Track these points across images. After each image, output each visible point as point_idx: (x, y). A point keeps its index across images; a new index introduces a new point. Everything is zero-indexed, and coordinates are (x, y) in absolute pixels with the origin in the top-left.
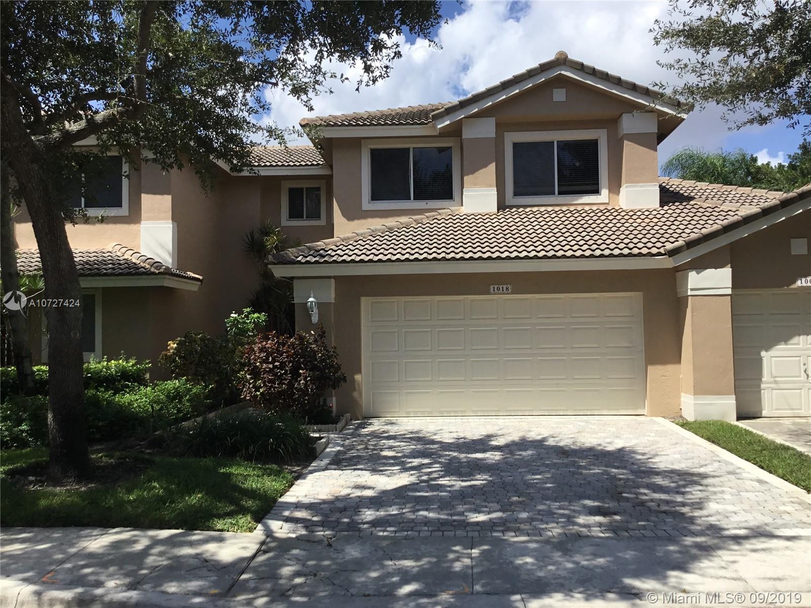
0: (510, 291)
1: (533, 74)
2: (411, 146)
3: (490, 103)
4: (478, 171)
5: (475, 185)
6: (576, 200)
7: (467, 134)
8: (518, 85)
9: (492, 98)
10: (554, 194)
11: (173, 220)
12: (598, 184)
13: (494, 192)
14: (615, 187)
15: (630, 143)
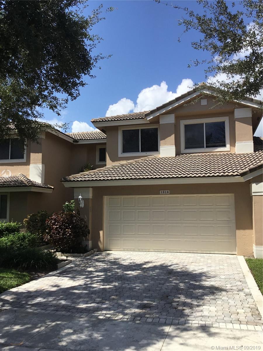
0: (169, 193)
1: (190, 93)
2: (140, 128)
3: (171, 108)
4: (166, 138)
5: (165, 144)
6: (214, 150)
7: (162, 122)
8: (183, 99)
9: (172, 105)
10: (204, 147)
11: (42, 163)
12: (225, 142)
13: (173, 148)
14: (233, 144)
15: (238, 122)
